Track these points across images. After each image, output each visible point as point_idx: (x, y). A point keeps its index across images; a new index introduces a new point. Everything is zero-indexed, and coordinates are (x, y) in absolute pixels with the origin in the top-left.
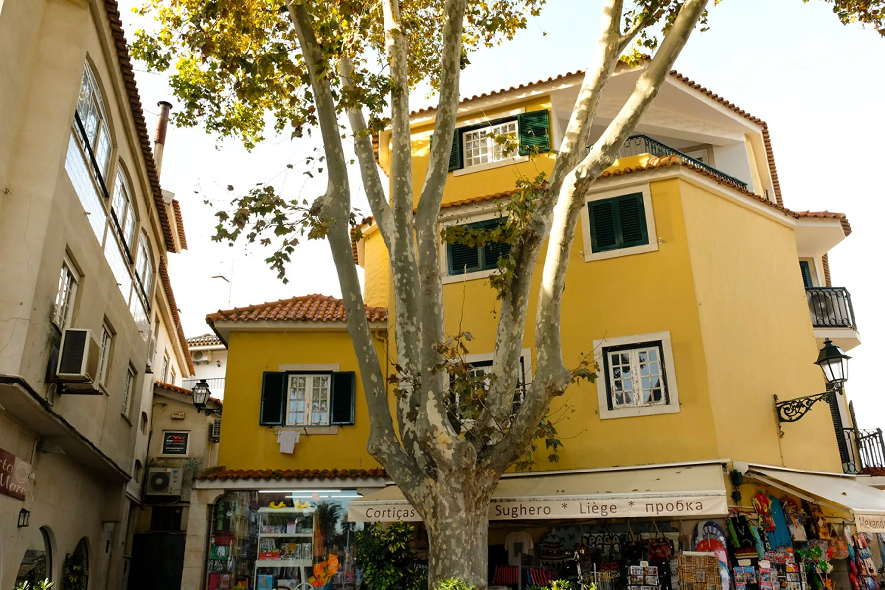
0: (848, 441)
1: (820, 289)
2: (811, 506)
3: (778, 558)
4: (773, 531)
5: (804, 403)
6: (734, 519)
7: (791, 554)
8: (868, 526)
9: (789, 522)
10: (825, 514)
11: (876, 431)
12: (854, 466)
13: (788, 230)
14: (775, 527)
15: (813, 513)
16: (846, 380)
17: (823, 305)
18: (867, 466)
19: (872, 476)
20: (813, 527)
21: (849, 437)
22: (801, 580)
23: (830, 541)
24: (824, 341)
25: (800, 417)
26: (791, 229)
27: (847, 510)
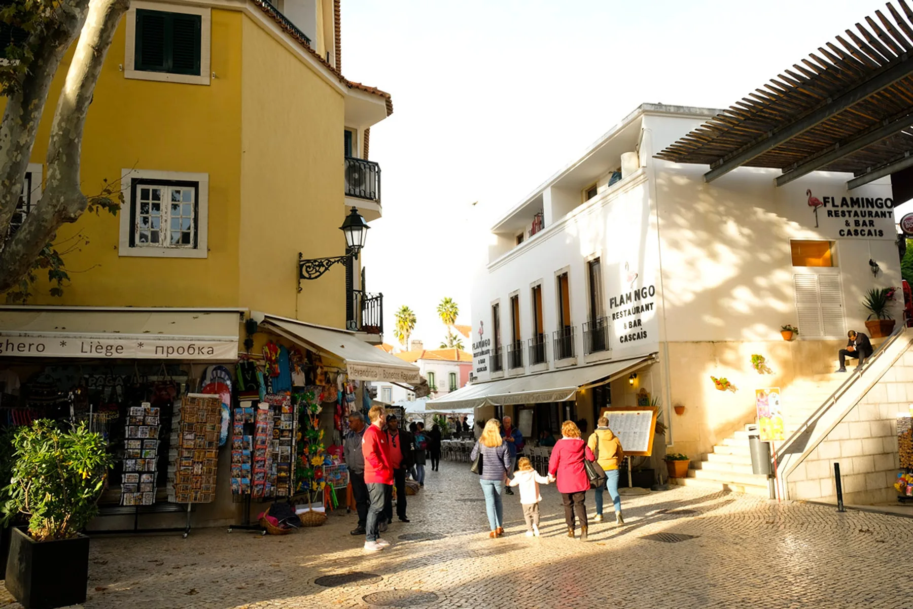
0: (355, 302)
1: (357, 160)
2: (314, 356)
3: (276, 401)
4: (277, 377)
5: (325, 263)
6: (243, 365)
7: (288, 397)
8: (357, 374)
9: (292, 369)
10: (324, 362)
11: (378, 295)
12: (356, 324)
13: (339, 97)
14: (279, 374)
15: (314, 362)
16: (363, 247)
17: (357, 176)
18: (366, 324)
19: (368, 333)
20: (312, 375)
21: (356, 298)
22: (293, 420)
23: (324, 387)
24: (351, 209)
25: (319, 276)
26: (343, 96)
27: (342, 360)
